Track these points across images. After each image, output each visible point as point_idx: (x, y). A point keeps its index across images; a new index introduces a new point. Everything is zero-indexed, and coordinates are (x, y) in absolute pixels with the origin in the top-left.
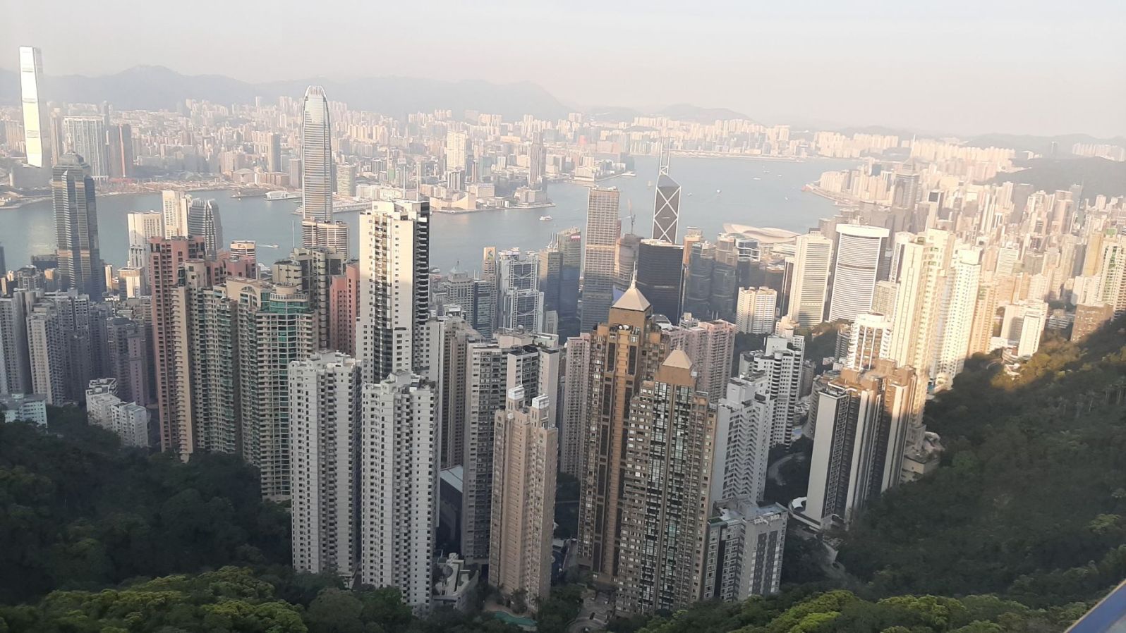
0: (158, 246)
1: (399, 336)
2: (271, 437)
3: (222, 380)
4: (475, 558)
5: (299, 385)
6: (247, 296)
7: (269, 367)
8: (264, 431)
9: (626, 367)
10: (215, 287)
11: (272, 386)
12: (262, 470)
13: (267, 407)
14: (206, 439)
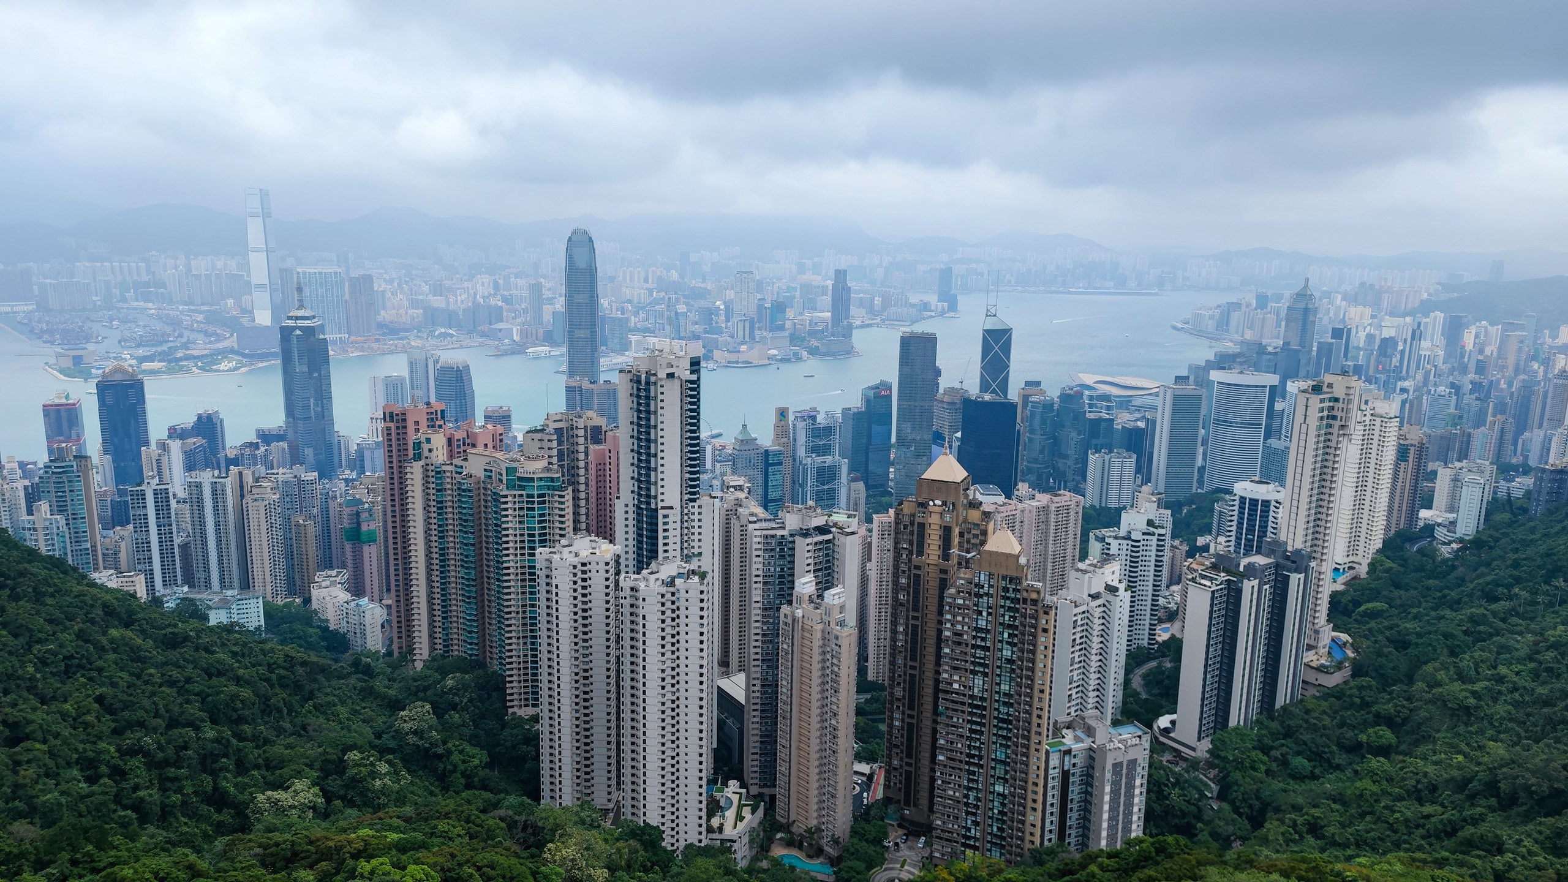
1: (665, 516)
2: (519, 638)
3: (463, 571)
4: (760, 787)
6: (491, 471)
7: (516, 555)
8: (510, 632)
9: (940, 553)
10: (456, 462)
11: (519, 577)
12: (508, 679)
13: (513, 602)
14: (445, 641)
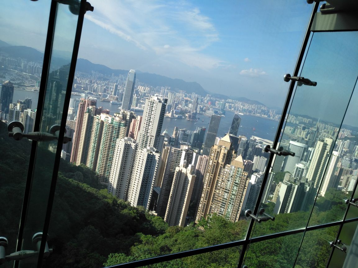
0: (82, 101)
1: (151, 138)
2: (105, 163)
3: (93, 144)
5: (118, 146)
6: (106, 119)
7: (109, 141)
8: (104, 161)
9: (222, 160)
10: (97, 115)
11: (109, 147)
12: (100, 173)
13: (106, 154)
